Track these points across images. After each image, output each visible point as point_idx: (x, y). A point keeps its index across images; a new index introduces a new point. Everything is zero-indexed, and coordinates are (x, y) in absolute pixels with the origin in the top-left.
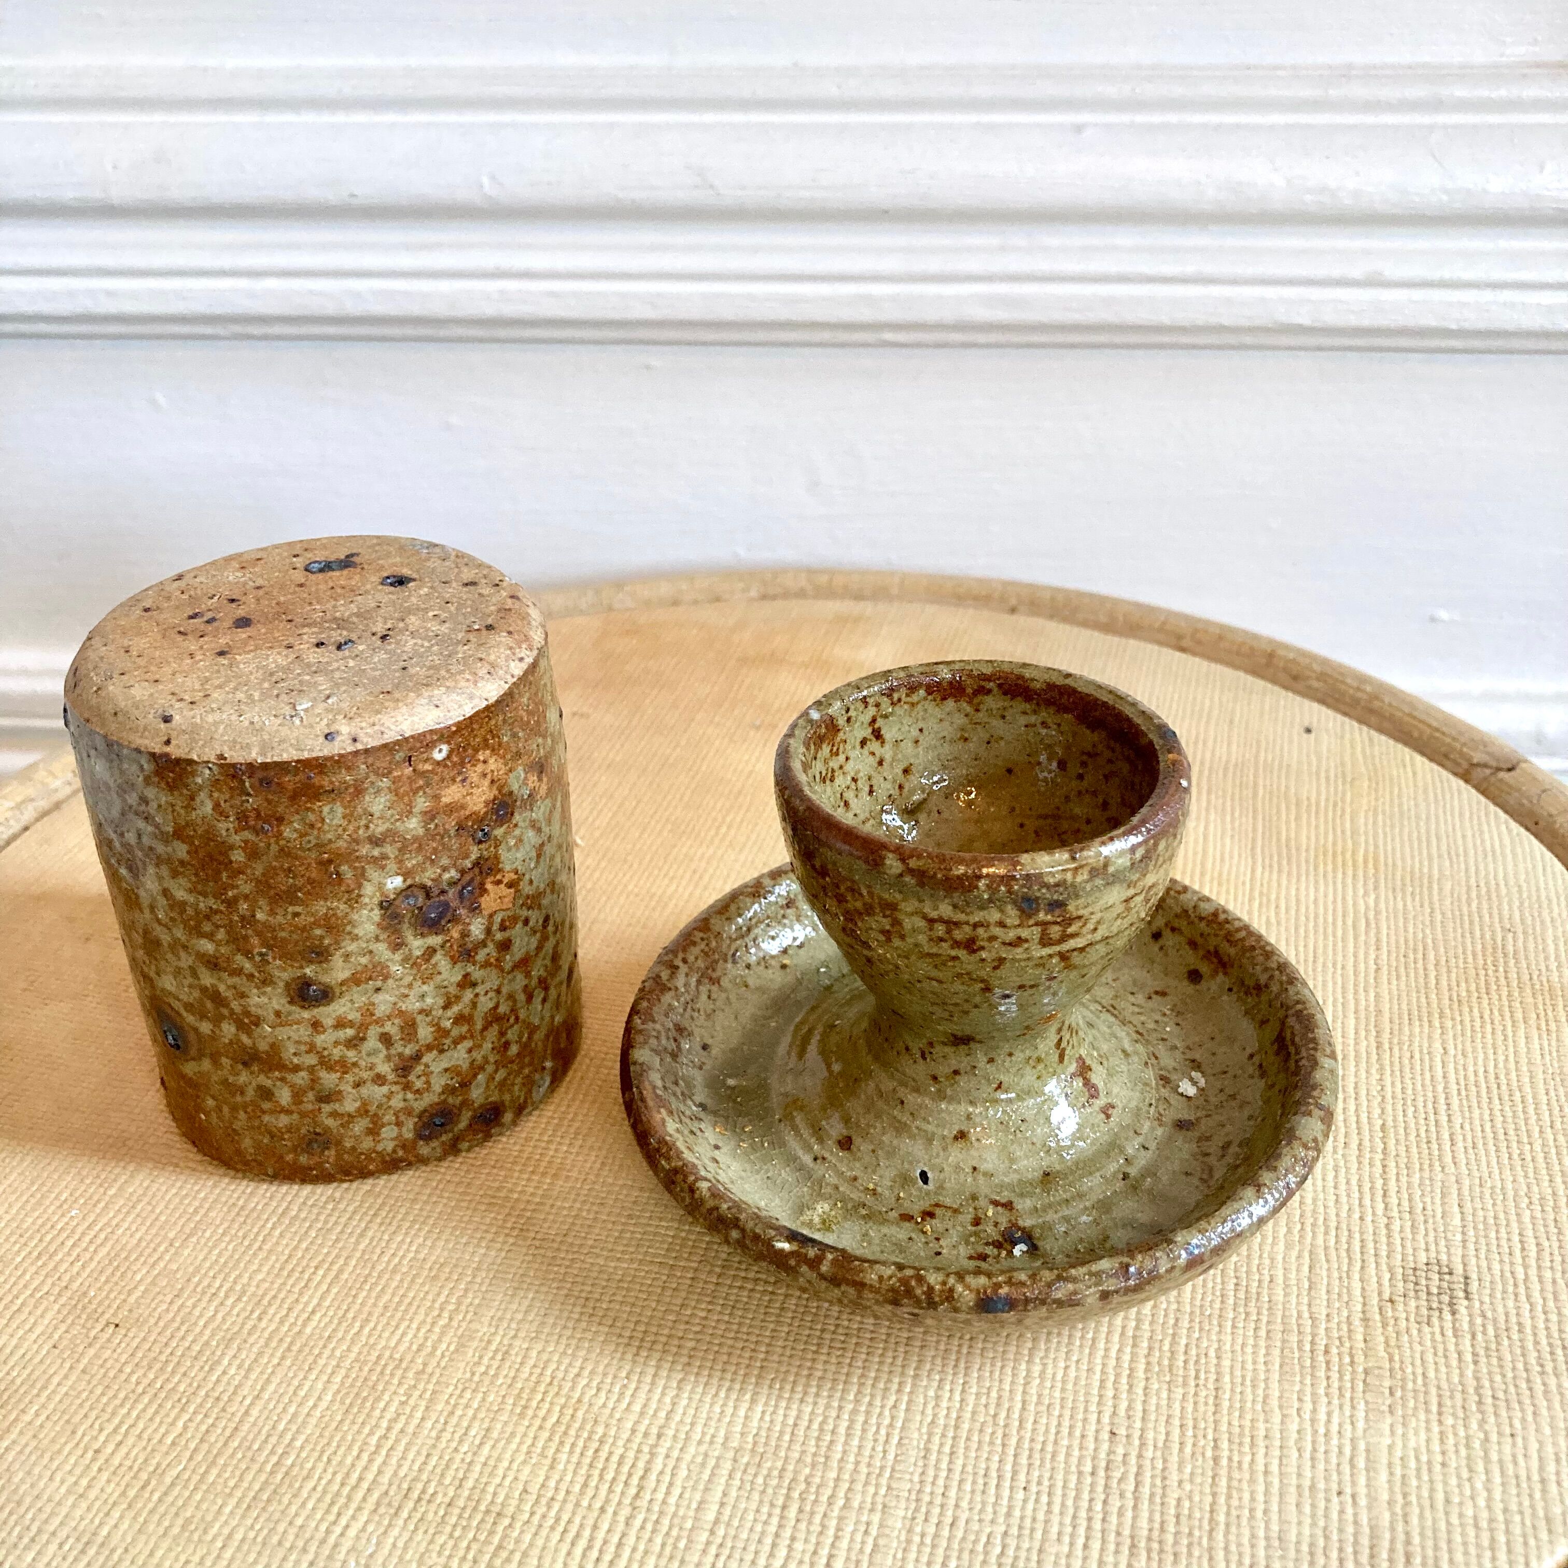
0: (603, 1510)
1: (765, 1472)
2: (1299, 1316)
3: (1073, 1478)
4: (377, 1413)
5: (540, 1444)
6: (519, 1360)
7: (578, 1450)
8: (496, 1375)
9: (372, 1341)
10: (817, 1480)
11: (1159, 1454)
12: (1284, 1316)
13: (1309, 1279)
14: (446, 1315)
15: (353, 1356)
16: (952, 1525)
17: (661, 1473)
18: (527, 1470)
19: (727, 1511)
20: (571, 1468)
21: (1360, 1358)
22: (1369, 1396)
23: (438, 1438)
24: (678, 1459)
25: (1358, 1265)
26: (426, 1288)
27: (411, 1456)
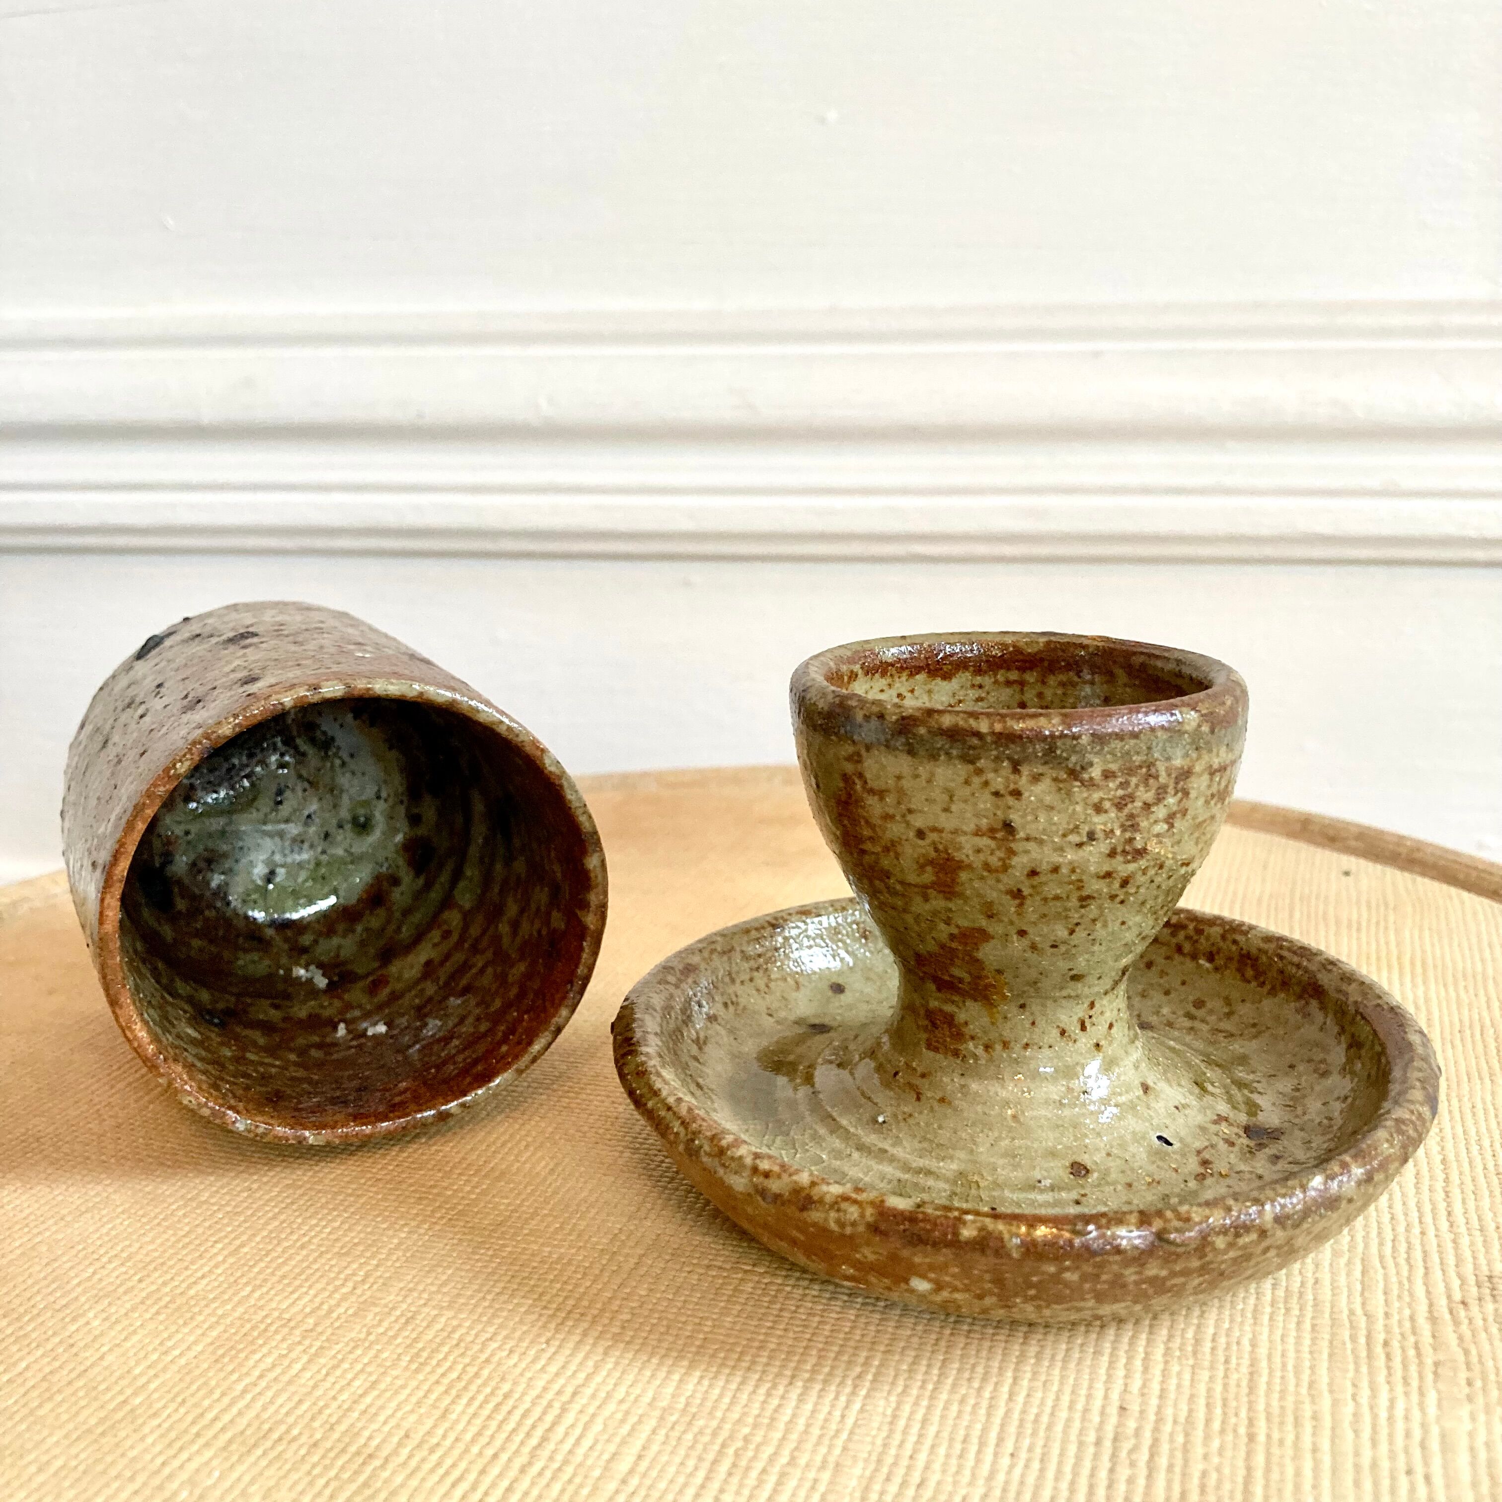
0: (495, 1456)
1: (695, 1429)
2: (1352, 1313)
3: (1072, 1449)
4: (251, 1363)
5: (433, 1396)
6: (424, 1324)
7: (477, 1403)
8: (395, 1337)
9: (262, 1302)
10: (758, 1439)
11: (1179, 1428)
12: (1332, 1313)
13: (1362, 1283)
14: (350, 1284)
15: (237, 1314)
16: (919, 1486)
17: (573, 1426)
18: (413, 1418)
19: (644, 1465)
20: (466, 1418)
21: (1427, 1351)
22: (1441, 1386)
23: (315, 1387)
24: (594, 1416)
25: (1421, 1271)
26: (333, 1262)
27: (280, 1401)
